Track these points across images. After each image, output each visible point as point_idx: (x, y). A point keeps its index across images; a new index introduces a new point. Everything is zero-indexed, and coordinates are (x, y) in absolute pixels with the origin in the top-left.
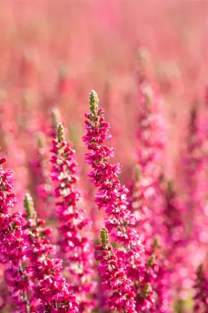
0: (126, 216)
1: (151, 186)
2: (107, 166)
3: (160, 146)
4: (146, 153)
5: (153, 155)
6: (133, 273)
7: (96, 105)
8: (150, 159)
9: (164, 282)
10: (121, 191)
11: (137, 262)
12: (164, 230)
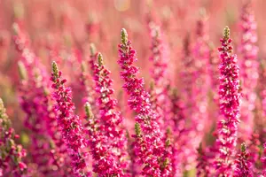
0: (150, 113)
1: (162, 93)
2: (136, 80)
3: (165, 66)
4: (157, 71)
5: (162, 72)
6: (156, 152)
7: (126, 39)
8: (161, 75)
9: (176, 157)
10: (145, 96)
11: (158, 144)
12: (172, 123)
